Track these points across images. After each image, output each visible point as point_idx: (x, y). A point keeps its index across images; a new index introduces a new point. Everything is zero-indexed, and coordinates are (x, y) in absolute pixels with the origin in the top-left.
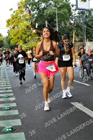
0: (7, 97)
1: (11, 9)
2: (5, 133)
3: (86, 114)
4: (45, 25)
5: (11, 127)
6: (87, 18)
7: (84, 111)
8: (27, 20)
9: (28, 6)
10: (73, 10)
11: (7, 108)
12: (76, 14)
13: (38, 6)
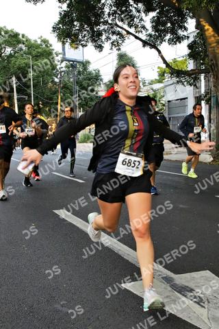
10: (58, 61)
12: (62, 68)
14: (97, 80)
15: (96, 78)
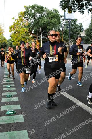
0: (9, 87)
1: (13, 18)
2: (8, 115)
3: (71, 101)
4: (40, 31)
5: (13, 110)
6: (72, 26)
7: (70, 99)
8: (25, 27)
9: (26, 16)
10: (62, 20)
11: (9, 96)
12: (64, 23)
13: (34, 16)
14: (81, 28)
15: (80, 28)
